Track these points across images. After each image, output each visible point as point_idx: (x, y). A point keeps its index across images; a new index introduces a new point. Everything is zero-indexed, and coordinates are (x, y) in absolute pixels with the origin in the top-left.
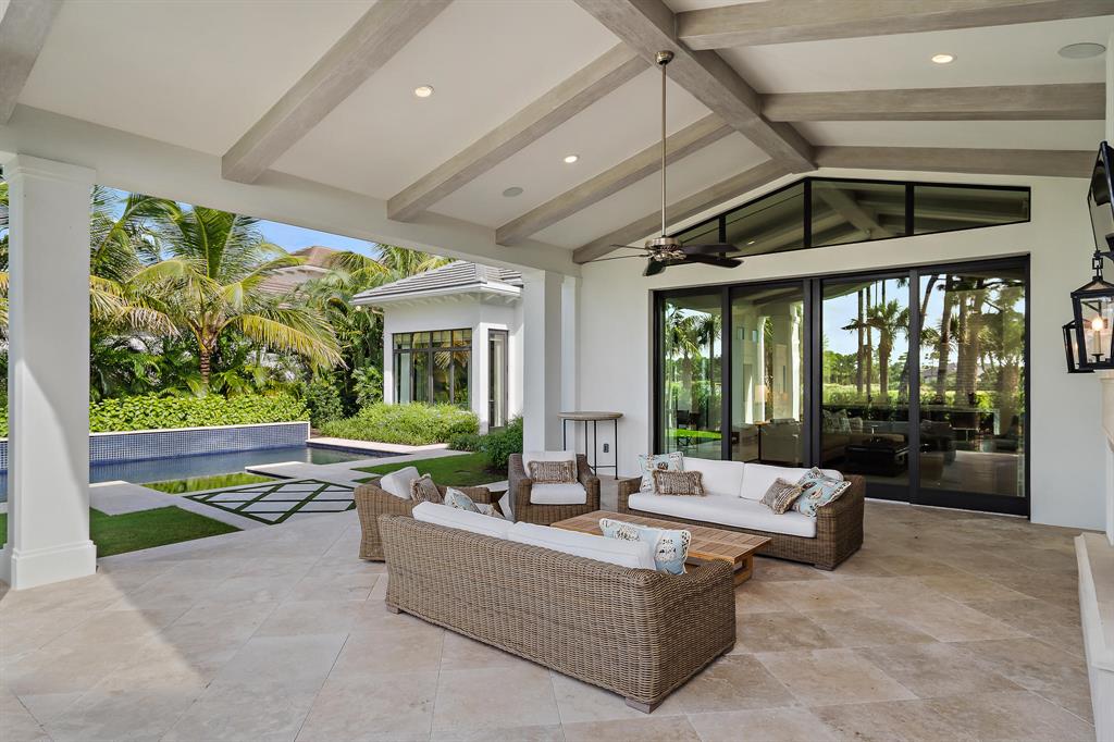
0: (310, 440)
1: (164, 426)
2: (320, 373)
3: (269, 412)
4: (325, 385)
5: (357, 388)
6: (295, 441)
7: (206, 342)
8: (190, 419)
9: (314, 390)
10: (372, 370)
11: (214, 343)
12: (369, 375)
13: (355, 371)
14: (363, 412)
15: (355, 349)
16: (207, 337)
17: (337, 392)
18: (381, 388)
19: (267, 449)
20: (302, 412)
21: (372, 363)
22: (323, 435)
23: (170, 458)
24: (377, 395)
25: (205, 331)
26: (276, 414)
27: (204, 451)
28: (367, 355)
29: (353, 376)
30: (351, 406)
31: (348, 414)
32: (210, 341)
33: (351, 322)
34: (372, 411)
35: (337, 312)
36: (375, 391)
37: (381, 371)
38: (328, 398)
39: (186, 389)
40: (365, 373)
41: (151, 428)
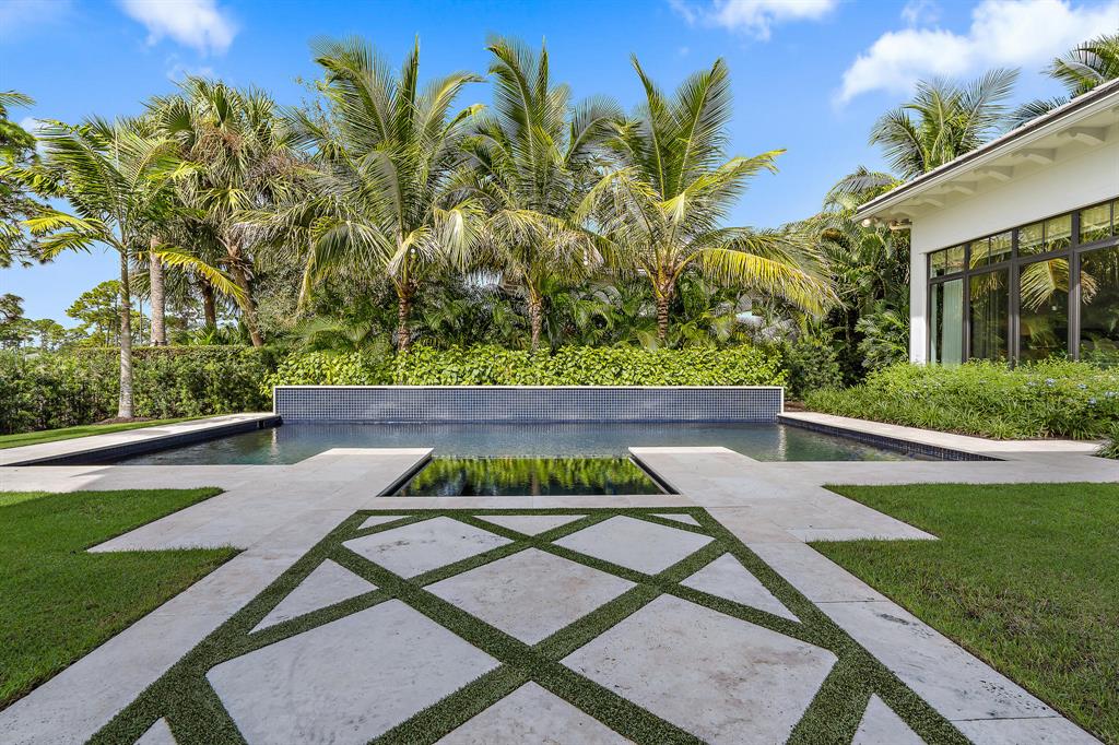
0: (783, 414)
1: (597, 383)
2: (809, 328)
3: (726, 370)
4: (817, 343)
5: (862, 346)
6: (762, 413)
7: (662, 288)
8: (625, 375)
9: (802, 350)
10: (889, 316)
11: (670, 289)
12: (883, 324)
13: (861, 321)
14: (874, 380)
15: (863, 294)
16: (663, 282)
17: (834, 355)
18: (906, 342)
19: (721, 422)
20: (776, 374)
21: (889, 307)
22: (807, 409)
23: (597, 422)
24: (899, 353)
25: (661, 275)
26: (735, 374)
27: (637, 416)
28: (880, 296)
29: (858, 329)
30: (854, 371)
31: (848, 382)
32: (667, 286)
33: (855, 258)
34: (888, 376)
35: (835, 247)
36: (893, 347)
37: (905, 316)
38: (822, 362)
39: (635, 343)
40: (877, 321)
41: (583, 384)
